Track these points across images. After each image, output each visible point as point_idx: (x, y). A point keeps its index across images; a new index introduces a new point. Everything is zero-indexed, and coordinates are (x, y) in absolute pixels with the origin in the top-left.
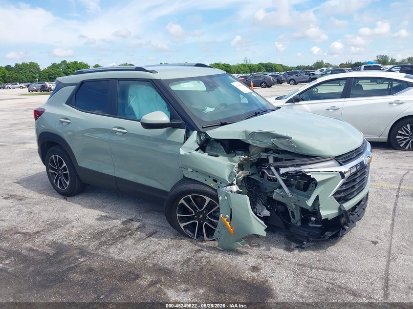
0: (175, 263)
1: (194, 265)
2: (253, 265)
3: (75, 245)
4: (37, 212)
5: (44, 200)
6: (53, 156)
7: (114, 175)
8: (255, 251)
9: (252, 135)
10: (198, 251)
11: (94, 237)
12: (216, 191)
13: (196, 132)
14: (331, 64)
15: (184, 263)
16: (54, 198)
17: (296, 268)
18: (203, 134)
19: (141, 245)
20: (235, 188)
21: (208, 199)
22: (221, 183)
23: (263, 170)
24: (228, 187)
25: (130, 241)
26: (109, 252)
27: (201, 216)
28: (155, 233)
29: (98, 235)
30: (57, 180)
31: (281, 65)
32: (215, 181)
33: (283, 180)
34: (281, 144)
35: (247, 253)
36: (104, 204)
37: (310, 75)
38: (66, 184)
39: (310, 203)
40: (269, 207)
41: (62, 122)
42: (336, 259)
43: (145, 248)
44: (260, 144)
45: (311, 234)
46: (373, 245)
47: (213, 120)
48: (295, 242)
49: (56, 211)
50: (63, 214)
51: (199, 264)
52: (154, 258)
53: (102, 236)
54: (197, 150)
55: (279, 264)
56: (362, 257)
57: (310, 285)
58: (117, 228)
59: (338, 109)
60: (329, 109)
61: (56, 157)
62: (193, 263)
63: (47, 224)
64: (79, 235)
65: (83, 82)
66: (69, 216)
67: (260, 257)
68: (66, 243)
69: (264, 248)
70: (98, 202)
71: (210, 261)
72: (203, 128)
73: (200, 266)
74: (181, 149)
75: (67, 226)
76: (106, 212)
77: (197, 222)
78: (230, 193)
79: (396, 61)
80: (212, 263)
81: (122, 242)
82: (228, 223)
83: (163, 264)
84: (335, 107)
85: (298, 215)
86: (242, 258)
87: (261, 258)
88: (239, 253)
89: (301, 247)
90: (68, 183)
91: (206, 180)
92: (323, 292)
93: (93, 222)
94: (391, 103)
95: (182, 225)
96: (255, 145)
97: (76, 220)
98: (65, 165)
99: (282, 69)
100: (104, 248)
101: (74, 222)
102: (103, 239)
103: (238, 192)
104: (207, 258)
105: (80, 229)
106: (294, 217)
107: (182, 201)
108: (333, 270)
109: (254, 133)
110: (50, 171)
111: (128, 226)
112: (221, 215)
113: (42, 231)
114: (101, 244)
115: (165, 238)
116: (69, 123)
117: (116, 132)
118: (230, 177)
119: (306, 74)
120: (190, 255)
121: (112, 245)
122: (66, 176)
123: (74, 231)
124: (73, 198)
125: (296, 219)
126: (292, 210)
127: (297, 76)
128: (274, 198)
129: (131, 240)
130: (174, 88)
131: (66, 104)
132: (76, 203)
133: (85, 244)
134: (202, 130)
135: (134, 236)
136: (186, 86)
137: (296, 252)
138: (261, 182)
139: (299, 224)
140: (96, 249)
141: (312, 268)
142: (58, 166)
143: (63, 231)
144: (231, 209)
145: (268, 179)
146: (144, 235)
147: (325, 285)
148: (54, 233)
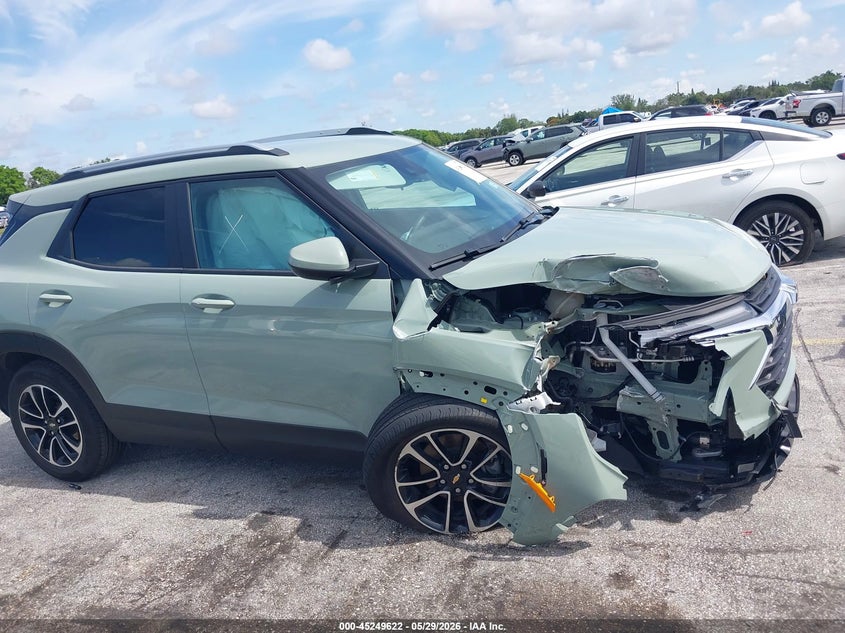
0: (429, 604)
1: (478, 600)
2: (613, 572)
3: (151, 605)
4: (13, 534)
5: (20, 500)
6: (29, 390)
7: (205, 412)
8: (596, 536)
9: (562, 269)
10: (468, 563)
11: (192, 576)
12: (494, 413)
13: (418, 282)
14: (530, 120)
15: (450, 597)
16: (46, 492)
17: (710, 559)
18: (436, 284)
19: (322, 574)
20: (543, 400)
21: (473, 437)
22: (505, 393)
23: (582, 348)
24: (524, 400)
25: (290, 569)
26: (250, 608)
27: (456, 478)
28: (342, 535)
29: (202, 567)
30: (46, 446)
31: (436, 132)
32: (490, 390)
33: (634, 364)
34: (634, 279)
35: (582, 545)
36: (181, 484)
37: (504, 145)
38: (71, 450)
39: (717, 408)
40: (602, 430)
41: (47, 302)
42: (777, 521)
43: (336, 580)
44: (582, 286)
45: (708, 475)
46: (832, 474)
47: (446, 249)
48: (672, 499)
49: (65, 525)
50: (85, 530)
51: (488, 594)
52: (371, 601)
53: (213, 569)
54: (434, 324)
55: (667, 557)
56: (828, 507)
57: (765, 596)
58: (242, 540)
59: (625, 200)
60: (606, 203)
61: (37, 391)
62: (471, 594)
63: (55, 563)
64: (151, 577)
65: (89, 199)
66: (105, 532)
67: (616, 548)
68: (128, 606)
69: (618, 525)
70: (165, 481)
71: (507, 581)
72: (431, 269)
73: (491, 598)
74: (394, 328)
75: (110, 559)
76: (197, 504)
77: (448, 493)
78: (530, 412)
79: (648, 104)
80: (517, 586)
81: (270, 576)
82: (539, 485)
83: (401, 611)
84: (617, 196)
85: (673, 438)
86: (576, 561)
87: (619, 549)
88: (567, 549)
89: (694, 509)
90: (79, 449)
91: (466, 392)
92: (801, 607)
93: (175, 536)
94: (726, 177)
95: (411, 507)
96: (570, 290)
97: (126, 537)
98: (65, 405)
99: (438, 141)
100: (231, 597)
101: (124, 545)
102: (219, 576)
103: (550, 409)
104: (497, 575)
105: (147, 560)
106: (665, 443)
107: (408, 450)
108: (789, 550)
109: (567, 262)
110: (24, 426)
111: (268, 528)
112: (518, 470)
113: (48, 583)
114: (221, 589)
115: (372, 544)
116: (68, 302)
117: (202, 307)
118: (526, 376)
119: (495, 144)
120: (454, 576)
121: (248, 585)
122: (70, 431)
123: (133, 568)
124: (96, 483)
125: (671, 447)
126: (659, 428)
127: (479, 149)
128: (618, 407)
129: (293, 565)
130: (338, 184)
131: (48, 255)
132: (108, 494)
133: (178, 597)
134: (431, 276)
135: (293, 552)
136: (359, 179)
137: (687, 521)
138: (578, 376)
139: (678, 457)
140: (212, 606)
141: (744, 554)
142: (44, 410)
143: (105, 573)
144: (542, 452)
145: (593, 367)
146: (318, 545)
147: (796, 589)
148: (82, 584)
